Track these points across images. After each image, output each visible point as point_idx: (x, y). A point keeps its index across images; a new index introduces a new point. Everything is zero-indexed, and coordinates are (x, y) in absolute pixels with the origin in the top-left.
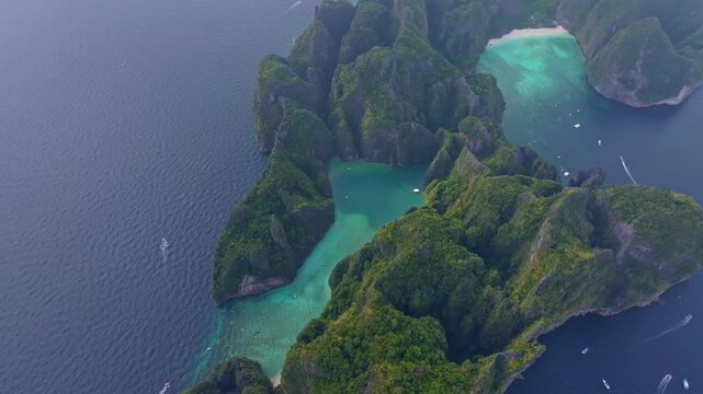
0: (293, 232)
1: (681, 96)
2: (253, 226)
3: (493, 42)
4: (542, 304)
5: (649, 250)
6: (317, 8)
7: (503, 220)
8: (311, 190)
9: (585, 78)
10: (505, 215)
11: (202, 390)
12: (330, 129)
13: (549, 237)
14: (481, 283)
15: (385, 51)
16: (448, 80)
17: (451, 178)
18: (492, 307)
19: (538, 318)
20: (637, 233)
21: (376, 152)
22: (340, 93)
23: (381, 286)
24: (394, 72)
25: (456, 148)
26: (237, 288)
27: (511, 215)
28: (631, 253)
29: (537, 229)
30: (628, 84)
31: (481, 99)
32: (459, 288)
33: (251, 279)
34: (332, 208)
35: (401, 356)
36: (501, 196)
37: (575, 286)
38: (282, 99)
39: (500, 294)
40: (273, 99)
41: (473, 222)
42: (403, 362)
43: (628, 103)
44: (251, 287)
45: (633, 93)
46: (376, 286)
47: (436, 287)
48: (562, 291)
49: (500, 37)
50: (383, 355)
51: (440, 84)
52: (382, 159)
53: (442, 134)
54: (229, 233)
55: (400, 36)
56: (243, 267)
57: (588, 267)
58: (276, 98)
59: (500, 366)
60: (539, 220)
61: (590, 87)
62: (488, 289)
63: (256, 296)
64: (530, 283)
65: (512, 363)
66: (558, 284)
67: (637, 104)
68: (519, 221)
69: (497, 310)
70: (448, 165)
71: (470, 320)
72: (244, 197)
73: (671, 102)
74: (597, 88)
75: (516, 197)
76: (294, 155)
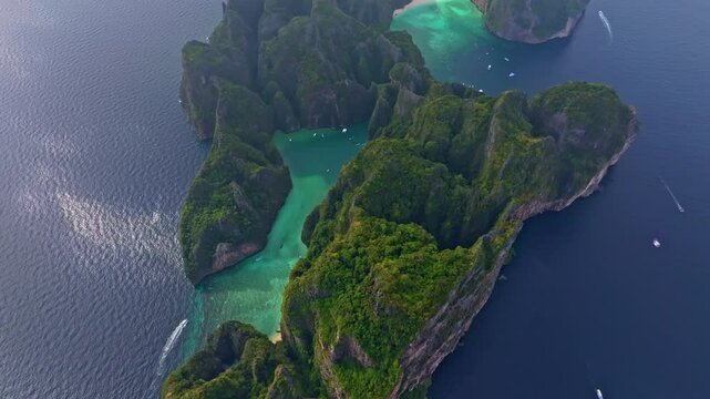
0: (256, 198)
1: (568, 28)
2: (215, 196)
3: (397, 12)
4: (510, 186)
5: (584, 131)
6: (224, 4)
7: (454, 133)
8: (263, 158)
9: (486, 28)
10: (456, 128)
11: (201, 359)
12: (267, 103)
13: (499, 129)
14: (451, 187)
15: (304, 19)
16: (369, 39)
17: (394, 122)
18: (465, 205)
19: (508, 200)
20: (570, 119)
21: (317, 117)
22: (270, 67)
23: (361, 203)
24: (318, 38)
25: (392, 94)
26: (211, 260)
27: (461, 127)
28: (569, 139)
29: (487, 129)
30: (524, 25)
31: (403, 51)
32: (432, 193)
33: (224, 246)
34: (287, 172)
35: (398, 253)
36: (447, 111)
37: (532, 168)
38: (214, 79)
39: (469, 191)
40: (204, 82)
41: (428, 138)
42: (402, 256)
43: (529, 42)
44: (225, 258)
45: (530, 31)
46: (356, 205)
47: (411, 200)
48: (523, 171)
49: (402, 7)
50: (381, 254)
51: (362, 45)
52: (325, 123)
53: (375, 89)
54: (191, 208)
55: (315, 6)
56: (213, 236)
57: (538, 149)
58: (207, 79)
59: (487, 246)
60: (487, 120)
61: (493, 34)
62: (459, 189)
63: (230, 268)
64: (494, 174)
65: (498, 240)
66: (518, 167)
67: (535, 41)
68: (469, 127)
69: (471, 205)
70: (388, 112)
71: (449, 224)
72: (199, 173)
73: (562, 35)
74: (499, 34)
75: (461, 109)
76: (237, 130)
